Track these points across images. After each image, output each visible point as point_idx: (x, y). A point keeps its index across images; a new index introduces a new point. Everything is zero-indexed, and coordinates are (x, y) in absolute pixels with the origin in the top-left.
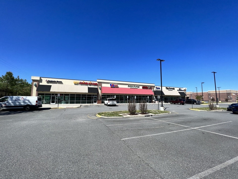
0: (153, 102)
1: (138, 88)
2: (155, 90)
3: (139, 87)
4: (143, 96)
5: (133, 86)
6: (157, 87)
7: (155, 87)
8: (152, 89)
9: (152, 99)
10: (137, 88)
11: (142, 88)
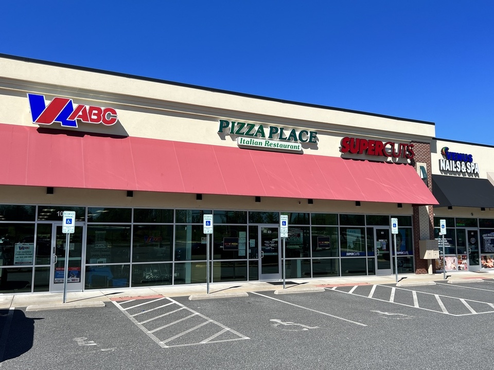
0: (423, 265)
1: (308, 151)
2: (436, 171)
3: (313, 144)
4: (346, 219)
5: (267, 131)
6: (455, 148)
7: (440, 145)
8: (418, 164)
9: (418, 238)
10: (297, 146)
11: (339, 154)
